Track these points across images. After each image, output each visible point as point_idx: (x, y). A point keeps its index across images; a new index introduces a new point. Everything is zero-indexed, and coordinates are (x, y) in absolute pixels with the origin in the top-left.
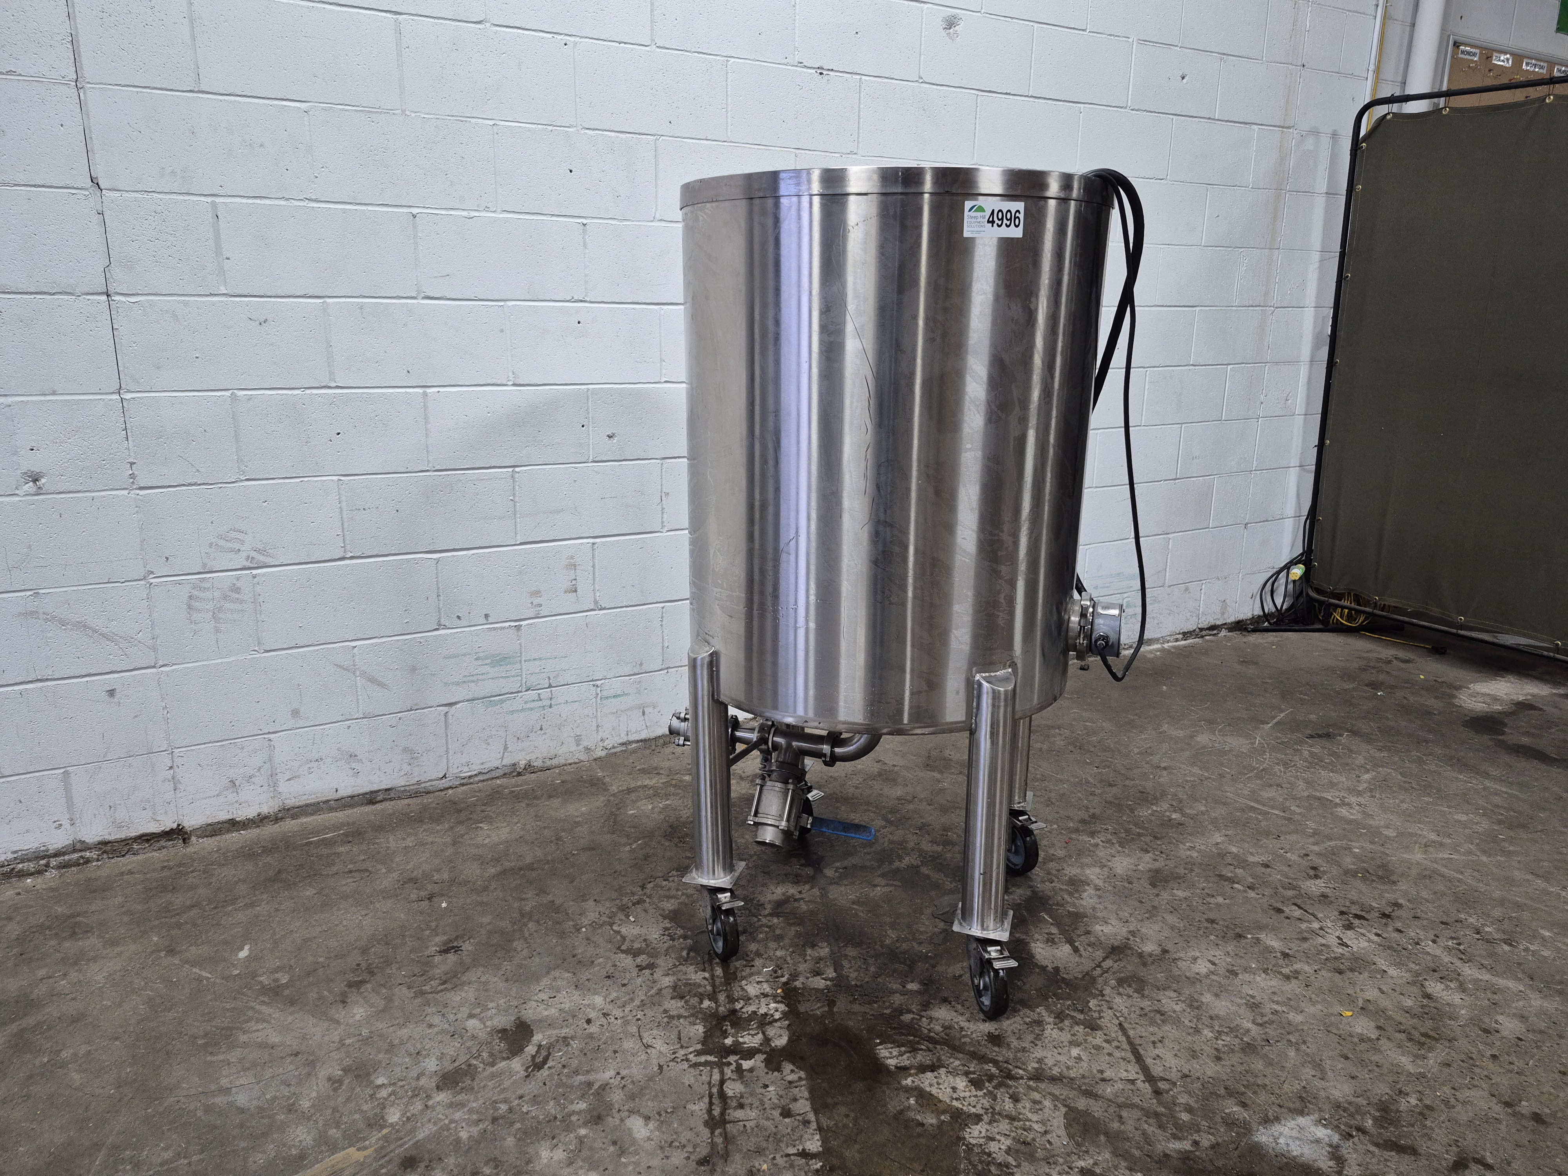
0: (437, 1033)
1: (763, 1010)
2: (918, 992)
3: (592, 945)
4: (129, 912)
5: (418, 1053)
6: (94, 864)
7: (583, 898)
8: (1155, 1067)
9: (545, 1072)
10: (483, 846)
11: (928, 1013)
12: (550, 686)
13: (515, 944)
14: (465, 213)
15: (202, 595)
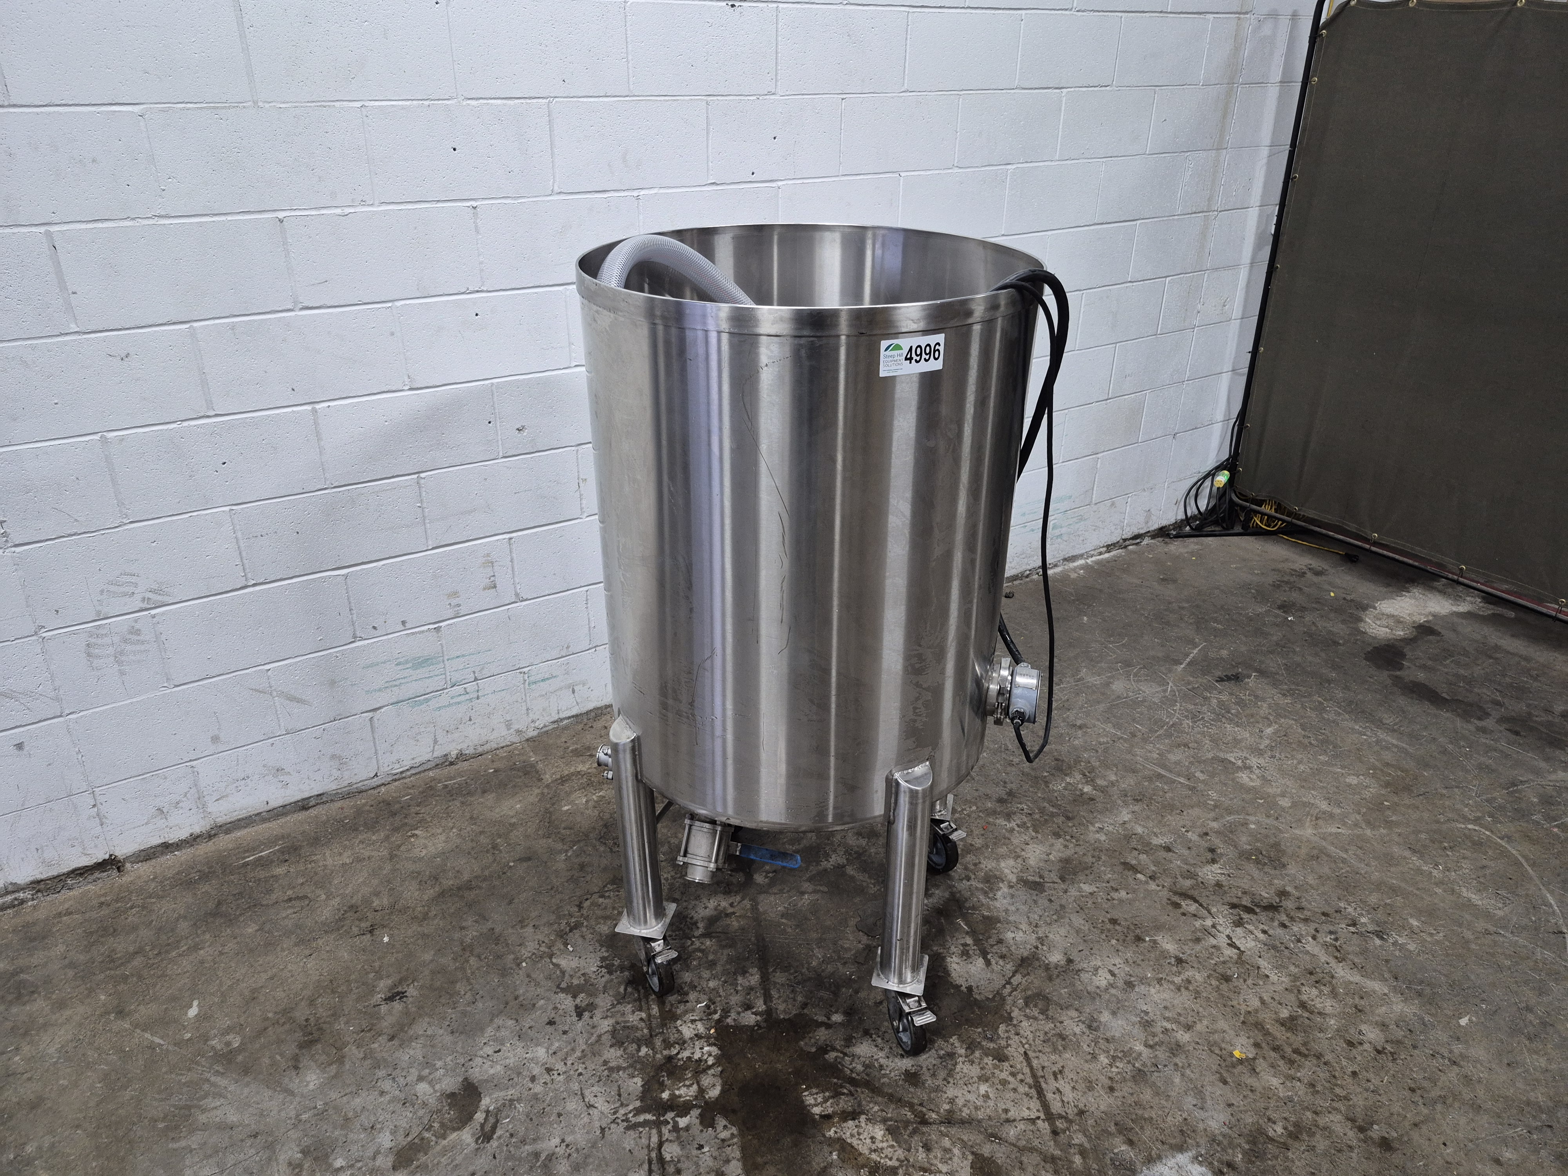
0: (389, 1102)
1: (697, 1056)
2: (841, 1024)
3: (533, 984)
4: (72, 965)
5: (372, 1127)
6: (30, 903)
7: (522, 923)
8: (1055, 1103)
9: (494, 1143)
10: (421, 859)
11: (851, 1049)
12: (476, 679)
13: (458, 986)
14: (338, 211)
15: (99, 641)
